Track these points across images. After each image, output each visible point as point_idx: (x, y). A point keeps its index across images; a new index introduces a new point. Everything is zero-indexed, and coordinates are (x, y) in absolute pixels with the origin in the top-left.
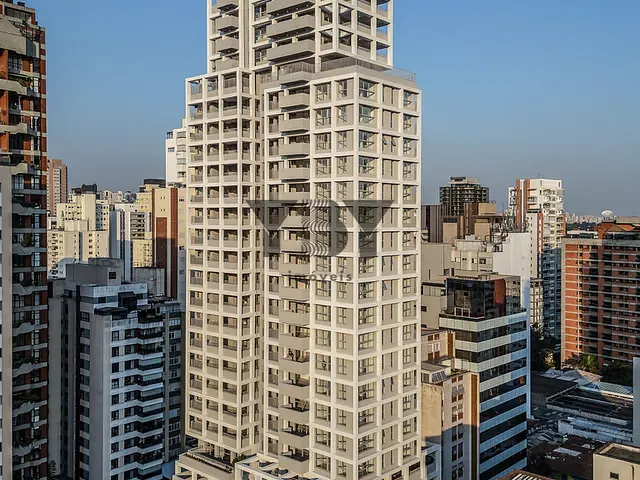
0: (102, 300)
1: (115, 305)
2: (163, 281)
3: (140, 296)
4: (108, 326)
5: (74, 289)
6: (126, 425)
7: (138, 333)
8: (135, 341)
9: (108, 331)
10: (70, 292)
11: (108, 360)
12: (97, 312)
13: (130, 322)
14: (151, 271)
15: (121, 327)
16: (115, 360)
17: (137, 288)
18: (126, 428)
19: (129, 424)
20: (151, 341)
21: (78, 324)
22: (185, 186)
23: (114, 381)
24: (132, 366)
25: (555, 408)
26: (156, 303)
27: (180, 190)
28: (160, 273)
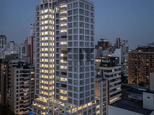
0: (14, 63)
1: (17, 65)
2: (30, 60)
3: (24, 63)
4: (15, 69)
5: (7, 61)
6: (20, 94)
7: (23, 72)
8: (22, 73)
9: (16, 71)
10: (6, 62)
11: (16, 78)
12: (13, 66)
13: (21, 69)
14: (27, 57)
15: (19, 70)
16: (17, 78)
17: (23, 61)
18: (20, 95)
19: (21, 94)
20: (27, 74)
21: (8, 69)
22: (35, 37)
23: (17, 83)
24: (22, 80)
25: (127, 92)
26: (28, 65)
27: (34, 38)
28: (29, 58)
